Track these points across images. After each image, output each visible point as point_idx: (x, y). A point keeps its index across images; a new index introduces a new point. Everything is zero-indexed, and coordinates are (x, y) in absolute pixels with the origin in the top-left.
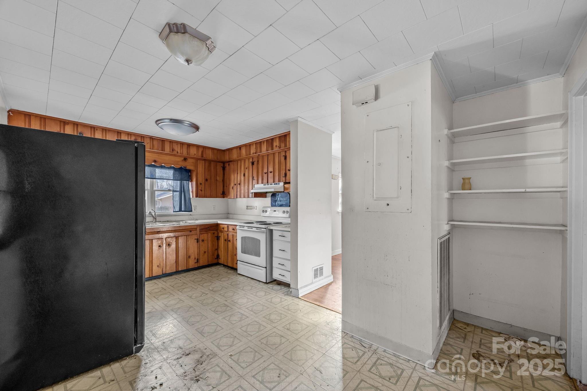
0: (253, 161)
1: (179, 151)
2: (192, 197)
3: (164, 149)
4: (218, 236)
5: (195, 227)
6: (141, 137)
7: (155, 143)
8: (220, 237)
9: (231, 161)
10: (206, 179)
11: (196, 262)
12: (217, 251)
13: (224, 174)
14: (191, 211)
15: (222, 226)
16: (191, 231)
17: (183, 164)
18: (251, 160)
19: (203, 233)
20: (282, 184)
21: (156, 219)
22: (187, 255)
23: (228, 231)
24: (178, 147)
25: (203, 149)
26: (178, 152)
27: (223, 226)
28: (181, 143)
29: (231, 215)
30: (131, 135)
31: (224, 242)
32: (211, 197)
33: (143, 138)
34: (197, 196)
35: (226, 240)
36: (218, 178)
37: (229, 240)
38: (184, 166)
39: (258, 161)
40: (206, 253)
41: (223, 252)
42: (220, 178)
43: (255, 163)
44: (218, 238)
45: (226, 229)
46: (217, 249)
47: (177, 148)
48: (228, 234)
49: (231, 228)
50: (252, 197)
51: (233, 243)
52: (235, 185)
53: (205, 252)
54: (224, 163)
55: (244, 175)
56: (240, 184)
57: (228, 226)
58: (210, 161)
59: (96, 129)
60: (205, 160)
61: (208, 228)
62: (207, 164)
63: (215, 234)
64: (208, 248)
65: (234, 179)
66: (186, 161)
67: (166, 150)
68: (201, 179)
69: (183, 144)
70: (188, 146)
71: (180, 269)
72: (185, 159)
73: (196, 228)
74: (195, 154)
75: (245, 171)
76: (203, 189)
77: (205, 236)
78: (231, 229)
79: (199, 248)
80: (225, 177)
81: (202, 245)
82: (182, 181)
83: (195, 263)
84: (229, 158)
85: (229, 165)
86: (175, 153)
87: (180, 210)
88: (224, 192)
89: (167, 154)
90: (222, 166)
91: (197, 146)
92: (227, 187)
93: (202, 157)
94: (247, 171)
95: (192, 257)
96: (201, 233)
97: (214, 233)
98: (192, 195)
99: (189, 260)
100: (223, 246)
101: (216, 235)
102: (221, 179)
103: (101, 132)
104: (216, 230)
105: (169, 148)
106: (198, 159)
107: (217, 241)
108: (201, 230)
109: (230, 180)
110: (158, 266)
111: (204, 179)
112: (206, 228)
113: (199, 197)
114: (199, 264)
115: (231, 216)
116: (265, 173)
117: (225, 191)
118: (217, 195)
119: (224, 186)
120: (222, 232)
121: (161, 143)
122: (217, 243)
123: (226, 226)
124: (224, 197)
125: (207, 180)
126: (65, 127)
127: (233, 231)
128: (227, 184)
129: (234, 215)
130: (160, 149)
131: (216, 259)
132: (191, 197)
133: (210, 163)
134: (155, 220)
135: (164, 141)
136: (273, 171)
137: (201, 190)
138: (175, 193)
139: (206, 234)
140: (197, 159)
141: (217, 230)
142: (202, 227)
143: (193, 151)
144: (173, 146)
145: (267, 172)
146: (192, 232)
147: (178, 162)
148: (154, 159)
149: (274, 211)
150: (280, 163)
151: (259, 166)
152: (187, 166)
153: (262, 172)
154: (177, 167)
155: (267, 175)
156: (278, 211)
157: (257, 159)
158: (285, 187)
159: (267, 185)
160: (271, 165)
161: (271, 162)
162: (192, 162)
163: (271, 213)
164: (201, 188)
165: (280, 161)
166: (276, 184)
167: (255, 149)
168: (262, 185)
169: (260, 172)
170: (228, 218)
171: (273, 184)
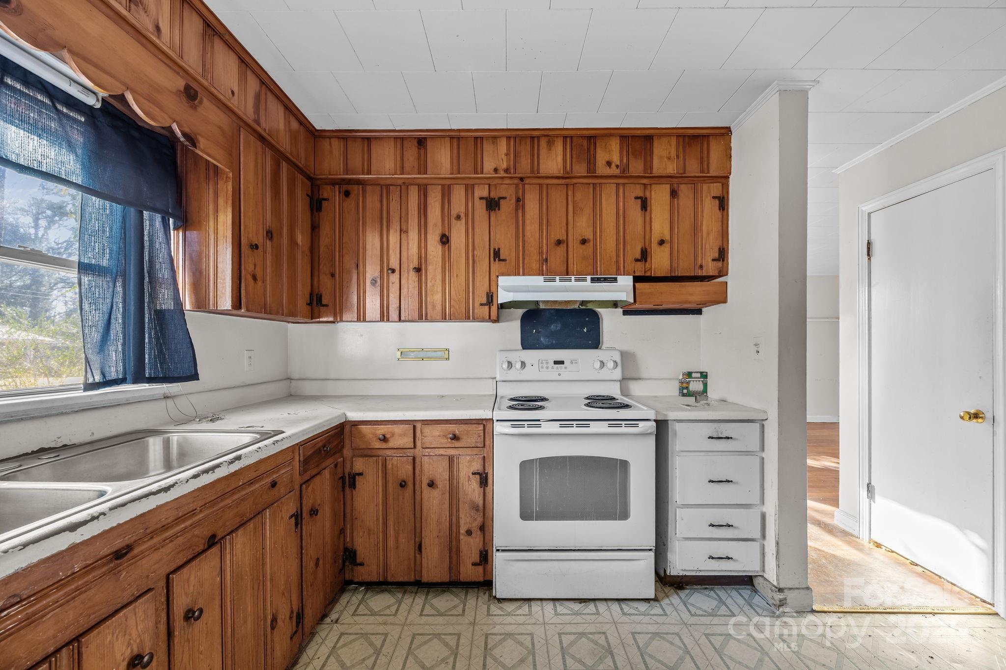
0: (494, 196)
4: (344, 474)
5: (289, 456)
8: (360, 474)
10: (269, 230)
11: (294, 628)
12: (342, 537)
13: (315, 227)
17: (181, 116)
18: (482, 192)
19: (309, 475)
20: (625, 281)
23: (414, 447)
25: (261, 88)
26: (158, 30)
31: (386, 495)
34: (237, 304)
35: (403, 484)
36: (299, 239)
38: (185, 130)
39: (520, 201)
40: (321, 563)
42: (303, 239)
43: (506, 207)
44: (345, 482)
45: (402, 442)
46: (342, 528)
48: (415, 458)
49: (437, 434)
51: (453, 491)
52: (392, 270)
53: (317, 562)
54: (313, 182)
55: (445, 240)
56: (417, 270)
57: (415, 427)
58: (278, 156)
61: (324, 447)
62: (269, 163)
63: (338, 467)
65: (384, 251)
66: (194, 109)
72: (191, 94)
74: (233, 93)
75: (447, 227)
76: (259, 272)
77: (316, 490)
79: (301, 553)
80: (323, 240)
81: (310, 536)
83: (292, 638)
85: (345, 194)
86: (143, 22)
88: (314, 294)
90: (310, 193)
92: (331, 275)
93: (258, 123)
94: (459, 227)
95: (283, 612)
96: (305, 476)
100: (380, 509)
101: (340, 470)
102: (307, 240)
106: (244, 125)
108: (305, 464)
111: (262, 228)
112: (319, 450)
116: (557, 242)
117: (324, 293)
118: (296, 306)
119: (313, 274)
120: (369, 454)
125: (270, 235)
127: (448, 445)
128: (331, 266)
131: (341, 571)
133: (278, 166)
136: (591, 237)
139: (318, 478)
141: (342, 449)
142: (310, 451)
143: (226, 72)
145: (563, 237)
147: (157, 88)
149: (556, 363)
150: (622, 217)
151: (527, 216)
152: (199, 134)
153: (538, 237)
154: (153, 119)
155: (563, 247)
156: (572, 363)
157: (517, 192)
158: (637, 291)
159: (558, 278)
160: (583, 218)
161: (581, 209)
162: (219, 127)
163: (542, 368)
164: (255, 265)
165: (621, 212)
166: (603, 279)
167: (504, 158)
168: (538, 281)
169: (530, 237)
170: (291, 395)
171: (589, 278)
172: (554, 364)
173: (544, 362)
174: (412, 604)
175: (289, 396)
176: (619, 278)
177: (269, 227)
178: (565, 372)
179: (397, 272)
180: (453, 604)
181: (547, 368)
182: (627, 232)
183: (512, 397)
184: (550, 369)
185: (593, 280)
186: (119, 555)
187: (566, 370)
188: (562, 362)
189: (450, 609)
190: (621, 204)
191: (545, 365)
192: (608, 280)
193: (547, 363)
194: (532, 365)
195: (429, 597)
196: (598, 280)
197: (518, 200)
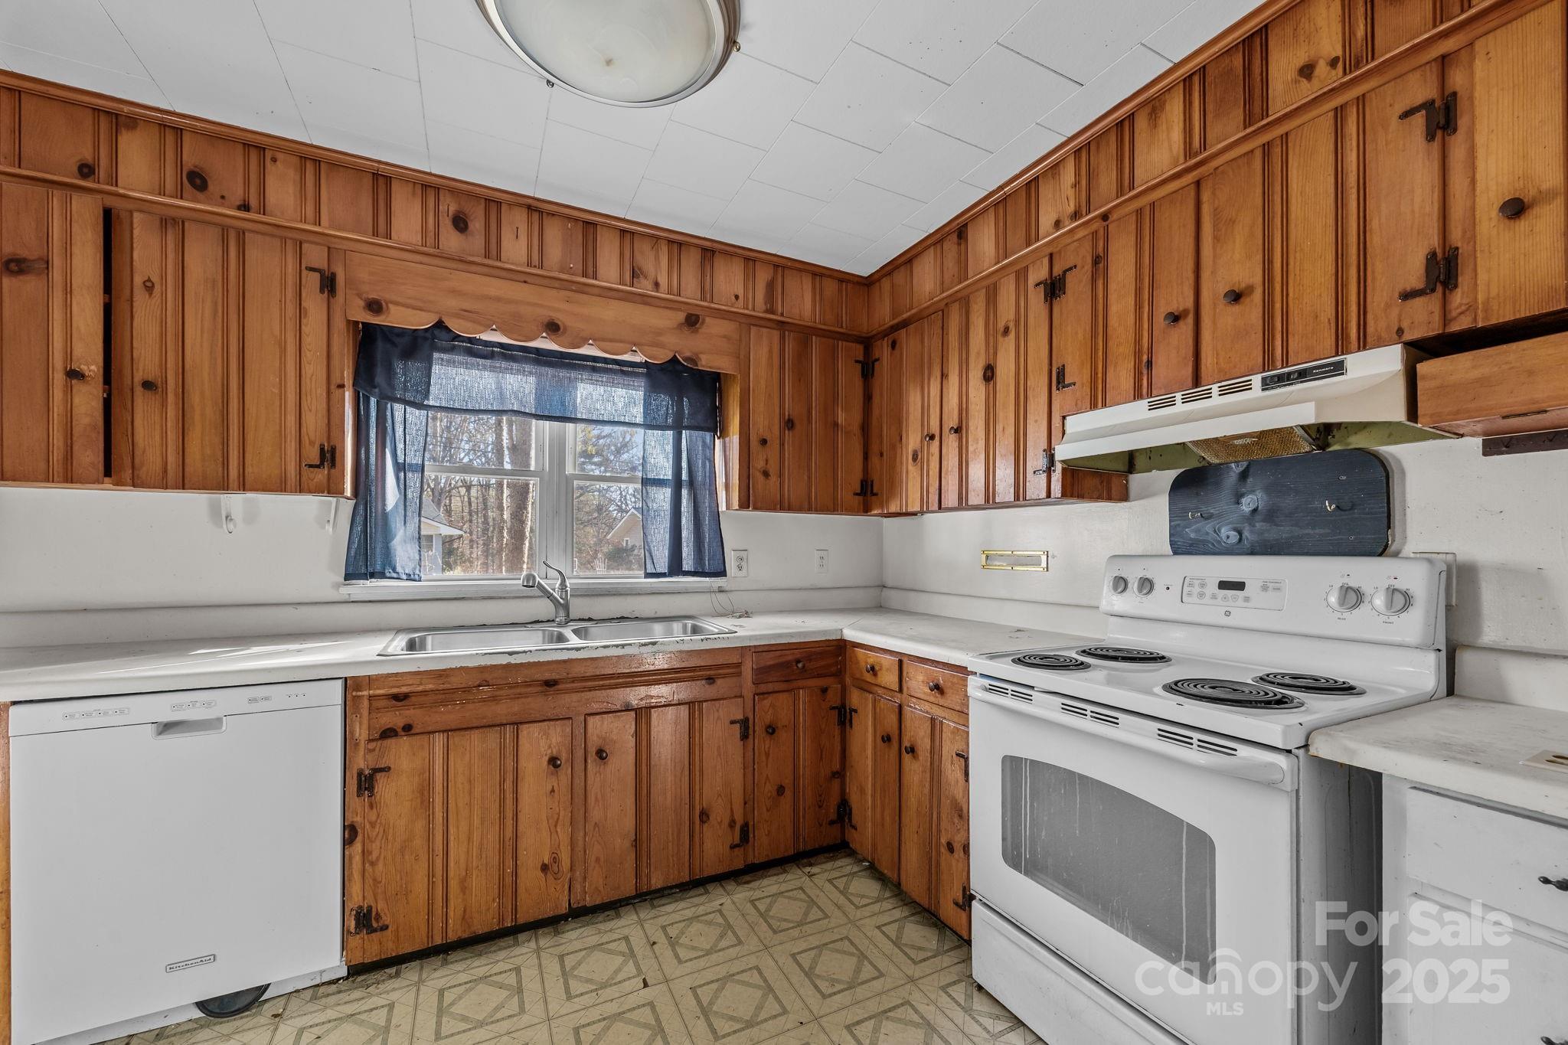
0: (1057, 271)
1: (663, 281)
2: (724, 509)
3: (595, 266)
4: (843, 706)
5: (734, 659)
6: (488, 201)
7: (554, 233)
8: (856, 711)
9: (905, 324)
10: (789, 420)
11: (737, 841)
12: (836, 783)
13: (868, 398)
14: (722, 573)
15: (865, 658)
16: (711, 680)
17: (682, 345)
18: (1039, 273)
19: (770, 687)
21: (566, 607)
22: (692, 807)
23: (901, 690)
24: (657, 258)
25: (775, 272)
26: (657, 285)
27: (873, 658)
28: (670, 242)
29: (893, 594)
30: (437, 189)
31: (875, 747)
32: (808, 506)
33: (493, 208)
34: (744, 504)
35: (887, 739)
36: (841, 418)
37: (906, 743)
38: (688, 354)
39: (1099, 261)
40: (788, 793)
41: (873, 796)
42: (848, 416)
43: (1077, 285)
44: (844, 716)
45: (889, 678)
46: (837, 772)
47: (656, 265)
48: (900, 707)
49: (921, 678)
50: (1049, 495)
51: (935, 772)
52: (932, 437)
53: (781, 790)
54: (867, 342)
55: (989, 374)
56: (957, 430)
57: (901, 662)
58: (805, 334)
59: (269, 155)
60: (781, 325)
61: (798, 661)
62: (790, 346)
63: (830, 693)
64: (795, 767)
65: (925, 410)
66: (696, 331)
67: (601, 271)
68: (764, 422)
69: (680, 244)
70: (703, 258)
71: (657, 882)
72: (692, 322)
73: (739, 665)
74: (737, 297)
75: (992, 348)
76: (773, 469)
77: (779, 707)
78: (918, 682)
79: (750, 767)
80: (876, 412)
81: (767, 755)
82: (680, 434)
83: (733, 847)
84: (895, 314)
85: (894, 345)
86: (644, 287)
87: (675, 567)
88: (866, 482)
89: (608, 293)
90: (861, 358)
91: (747, 259)
92: (882, 455)
93: (771, 311)
94: (1007, 347)
95: (719, 814)
96: (763, 688)
97: (824, 690)
98: (725, 496)
99: (702, 832)
100: (869, 762)
101: (833, 698)
102: (857, 417)
103: (292, 174)
104: (832, 675)
105: (615, 261)
106: (753, 321)
107: (837, 732)
108: (762, 674)
109: (898, 419)
110: (545, 868)
111: (777, 421)
112: (786, 665)
113: (756, 508)
114: (750, 850)
115: (894, 598)
116: (1175, 318)
117: (875, 477)
118: (835, 499)
119: (866, 457)
120: (865, 688)
121: (580, 237)
122: (838, 739)
123: (888, 661)
124: (866, 510)
125: (790, 424)
126: (119, 138)
127: (932, 699)
128: (881, 442)
129: (912, 594)
130: (576, 265)
131: (832, 823)
132: (723, 507)
133: (804, 345)
134: (562, 613)
135: (594, 225)
136: (1257, 279)
137: (766, 474)
138: (653, 491)
139: (785, 695)
140: (749, 322)
141: (839, 674)
142: (769, 660)
143: (729, 282)
144: (638, 257)
145: (1189, 303)
146: (719, 682)
147: (659, 332)
148: (546, 314)
149: (1224, 585)
150: (1354, 191)
151: (1112, 286)
152: (701, 353)
153: (1133, 321)
154: (655, 359)
155: (1187, 326)
156: (1265, 588)
157: (1095, 246)
158: (1420, 385)
159: (1179, 396)
160: (1234, 242)
161: (1232, 222)
162: (725, 337)
163: (1189, 594)
164: (767, 460)
165: (1352, 180)
166: (1296, 375)
167: (1071, 192)
168: (1138, 410)
169: (1117, 325)
170: (881, 607)
171: (1256, 380)
172: (1219, 588)
173: (1196, 583)
174: (885, 911)
175: (876, 607)
176: (1352, 361)
177: (789, 415)
178: (1240, 610)
179: (937, 438)
180: (925, 944)
181: (1201, 595)
182: (1374, 224)
183: (1092, 645)
184: (1207, 600)
185: (1267, 384)
186: (550, 684)
187: (1245, 605)
188: (1239, 586)
189: (913, 947)
190: (1351, 158)
191: (1197, 589)
192: (1317, 374)
193: (1203, 585)
194: (1168, 588)
195: (912, 918)
196: (1283, 380)
197: (1097, 260)
